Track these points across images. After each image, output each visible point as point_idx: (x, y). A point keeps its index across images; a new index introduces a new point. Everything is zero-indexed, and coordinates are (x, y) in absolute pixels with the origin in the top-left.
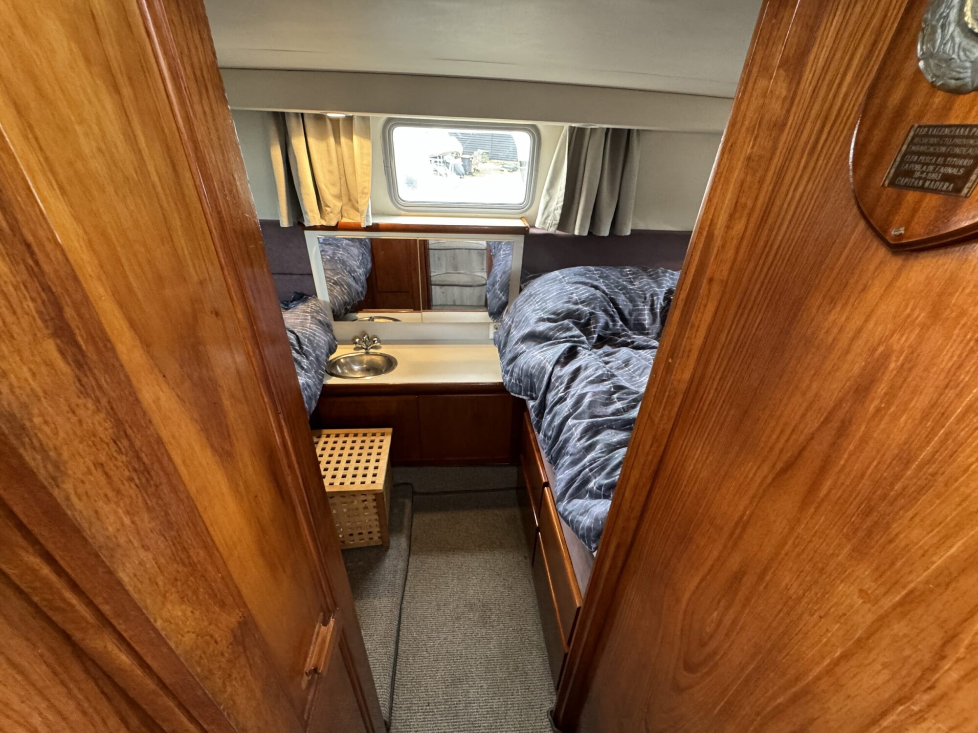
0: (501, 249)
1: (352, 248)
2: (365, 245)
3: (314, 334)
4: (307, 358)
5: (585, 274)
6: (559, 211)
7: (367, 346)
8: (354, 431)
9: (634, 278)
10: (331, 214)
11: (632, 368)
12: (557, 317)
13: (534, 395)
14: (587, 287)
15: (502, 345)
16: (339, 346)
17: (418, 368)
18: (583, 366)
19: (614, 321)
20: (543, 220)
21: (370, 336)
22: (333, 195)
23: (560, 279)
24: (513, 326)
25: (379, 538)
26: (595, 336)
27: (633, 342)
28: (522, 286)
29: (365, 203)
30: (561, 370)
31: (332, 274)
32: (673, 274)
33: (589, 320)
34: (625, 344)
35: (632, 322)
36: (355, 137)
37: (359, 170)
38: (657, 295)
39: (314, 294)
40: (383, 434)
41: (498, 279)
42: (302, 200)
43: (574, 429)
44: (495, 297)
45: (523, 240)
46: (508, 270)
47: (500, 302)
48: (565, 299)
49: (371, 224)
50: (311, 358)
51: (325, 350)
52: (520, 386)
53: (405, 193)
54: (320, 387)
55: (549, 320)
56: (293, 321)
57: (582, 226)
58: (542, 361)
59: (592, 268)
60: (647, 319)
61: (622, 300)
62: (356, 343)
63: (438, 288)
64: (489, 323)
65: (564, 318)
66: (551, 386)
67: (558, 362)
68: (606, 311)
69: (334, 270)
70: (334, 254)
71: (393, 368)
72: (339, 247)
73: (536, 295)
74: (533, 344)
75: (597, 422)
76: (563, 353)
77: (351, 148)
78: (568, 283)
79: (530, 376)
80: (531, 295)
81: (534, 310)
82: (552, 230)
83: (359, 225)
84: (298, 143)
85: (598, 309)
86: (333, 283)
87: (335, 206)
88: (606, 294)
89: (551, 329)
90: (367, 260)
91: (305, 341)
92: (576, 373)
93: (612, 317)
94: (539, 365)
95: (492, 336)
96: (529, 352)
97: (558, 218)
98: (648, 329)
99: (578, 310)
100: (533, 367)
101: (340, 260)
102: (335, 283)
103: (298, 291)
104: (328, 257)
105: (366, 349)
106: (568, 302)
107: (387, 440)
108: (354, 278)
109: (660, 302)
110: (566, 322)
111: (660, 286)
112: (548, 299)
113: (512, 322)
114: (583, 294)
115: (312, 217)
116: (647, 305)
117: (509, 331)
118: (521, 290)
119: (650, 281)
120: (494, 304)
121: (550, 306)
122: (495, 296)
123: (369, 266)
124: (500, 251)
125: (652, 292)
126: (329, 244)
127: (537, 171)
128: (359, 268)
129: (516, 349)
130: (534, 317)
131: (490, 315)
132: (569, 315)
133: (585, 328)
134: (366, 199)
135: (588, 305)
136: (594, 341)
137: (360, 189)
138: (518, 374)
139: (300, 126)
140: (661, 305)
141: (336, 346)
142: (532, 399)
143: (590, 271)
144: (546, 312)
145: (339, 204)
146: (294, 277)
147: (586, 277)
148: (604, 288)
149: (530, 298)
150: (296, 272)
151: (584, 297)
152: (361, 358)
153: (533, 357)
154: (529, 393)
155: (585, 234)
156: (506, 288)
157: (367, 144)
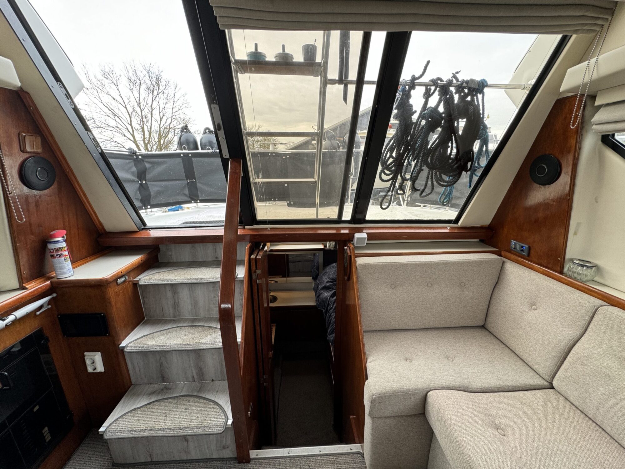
12: (333, 281)
20: (329, 245)
28: (323, 268)
40: (273, 326)
44: (314, 272)
45: (323, 253)
52: (321, 305)
55: (331, 282)
58: (327, 296)
64: (312, 282)
66: (329, 304)
67: (331, 297)
71: (276, 301)
73: (327, 272)
74: (325, 290)
76: (333, 293)
79: (324, 301)
81: (326, 278)
89: (331, 285)
95: (313, 287)
96: (324, 293)
97: (334, 245)
112: (331, 274)
113: (319, 282)
117: (318, 285)
120: (314, 275)
129: (320, 292)
130: (326, 281)
131: (313, 278)
138: (320, 301)
144: (330, 279)
154: (323, 307)
156: (318, 269)
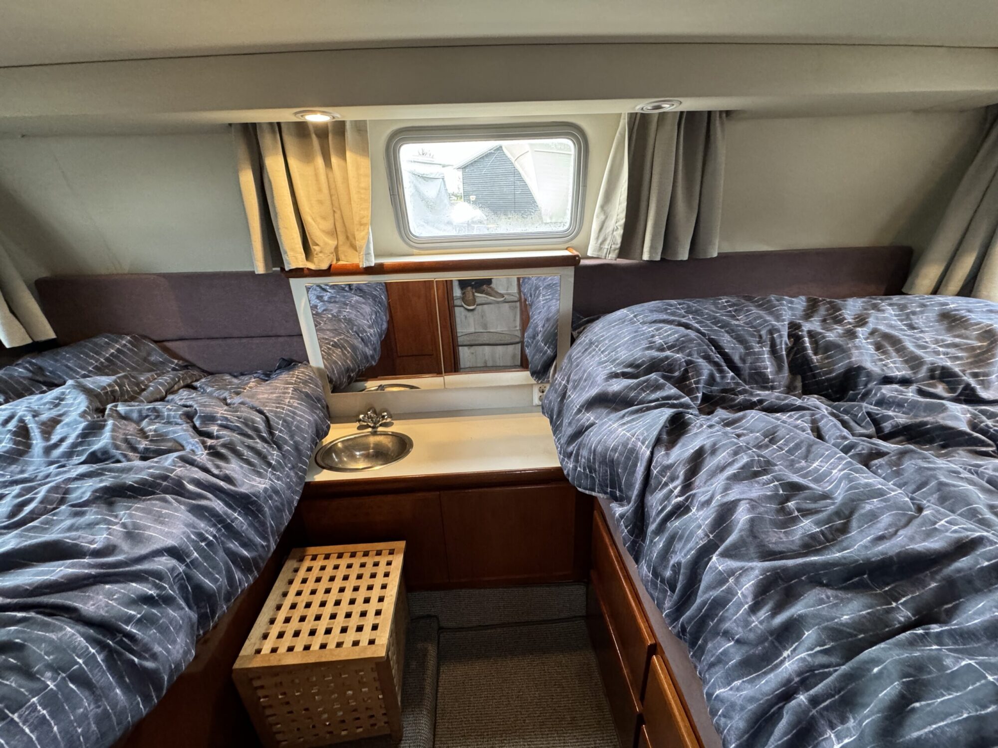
0: (539, 294)
1: (363, 306)
2: (380, 302)
3: (294, 413)
4: (280, 448)
5: (666, 309)
6: (620, 231)
7: (375, 423)
8: (351, 547)
9: (735, 311)
10: (321, 255)
11: (786, 444)
12: (635, 370)
13: (618, 493)
14: (672, 326)
15: (555, 416)
16: (331, 425)
17: (440, 452)
18: (707, 447)
19: (721, 371)
20: (598, 245)
21: (378, 410)
22: (323, 231)
23: (631, 319)
24: (569, 386)
25: (385, 723)
26: (700, 395)
27: (761, 402)
28: (575, 334)
29: (366, 237)
30: (667, 455)
31: (332, 335)
32: (792, 302)
33: (686, 371)
34: (751, 406)
35: (746, 372)
36: (349, 154)
37: (354, 196)
38: (778, 331)
39: (304, 359)
40: (391, 552)
41: (540, 328)
42: (280, 236)
43: (731, 580)
44: (537, 351)
45: (572, 273)
46: (553, 316)
47: (545, 358)
48: (645, 344)
49: (373, 265)
50: (286, 447)
51: (309, 434)
52: (592, 478)
53: (418, 227)
54: (299, 489)
55: (625, 375)
56: (266, 396)
57: (653, 248)
58: (629, 439)
59: (674, 302)
60: (768, 366)
61: (726, 341)
62: (360, 421)
63: (466, 348)
64: (532, 385)
65: (649, 371)
66: (653, 482)
67: (658, 441)
68: (707, 358)
69: (336, 330)
70: (340, 312)
71: (408, 452)
72: (347, 305)
73: (599, 343)
74: (605, 411)
75: (785, 569)
76: (664, 426)
77: (345, 170)
78: (644, 323)
79: (612, 464)
80: (591, 343)
81: (600, 363)
82: (611, 258)
83: (357, 266)
84: (274, 164)
85: (695, 356)
86: (332, 346)
87: (326, 244)
88: (703, 334)
89: (631, 388)
90: (382, 320)
91: (278, 424)
92: (697, 460)
93: (716, 364)
94: (625, 445)
95: (536, 401)
96: (603, 424)
97: (619, 240)
98: (773, 381)
99: (667, 358)
100: (615, 450)
101: (345, 319)
102: (336, 345)
103: (286, 358)
104: (330, 316)
105: (373, 428)
106: (648, 348)
107: (398, 561)
108: (362, 339)
109: (784, 341)
110: (653, 376)
111: (778, 318)
112: (619, 346)
113: (568, 381)
114: (668, 335)
115: (294, 258)
116: (764, 346)
117: (565, 393)
118: (573, 340)
119: (761, 312)
120: (537, 360)
121: (624, 355)
122: (539, 350)
123: (385, 326)
124: (538, 297)
125: (768, 328)
126: (335, 302)
127: (585, 186)
128: (370, 327)
129: (579, 420)
130: (601, 374)
131: (533, 374)
132: (654, 366)
133: (682, 383)
134: (366, 231)
135: (681, 350)
136: (699, 402)
137: (356, 219)
138: (589, 460)
139: (276, 142)
140: (786, 344)
141: (329, 427)
142: (619, 500)
143: (671, 306)
144: (618, 364)
145: (332, 243)
146: (281, 339)
147: (667, 313)
148: (697, 325)
149: (590, 347)
150: (282, 332)
151: (672, 339)
152: (364, 440)
153: (611, 432)
154: (609, 490)
155: (658, 258)
156: (552, 339)
157: (365, 163)
